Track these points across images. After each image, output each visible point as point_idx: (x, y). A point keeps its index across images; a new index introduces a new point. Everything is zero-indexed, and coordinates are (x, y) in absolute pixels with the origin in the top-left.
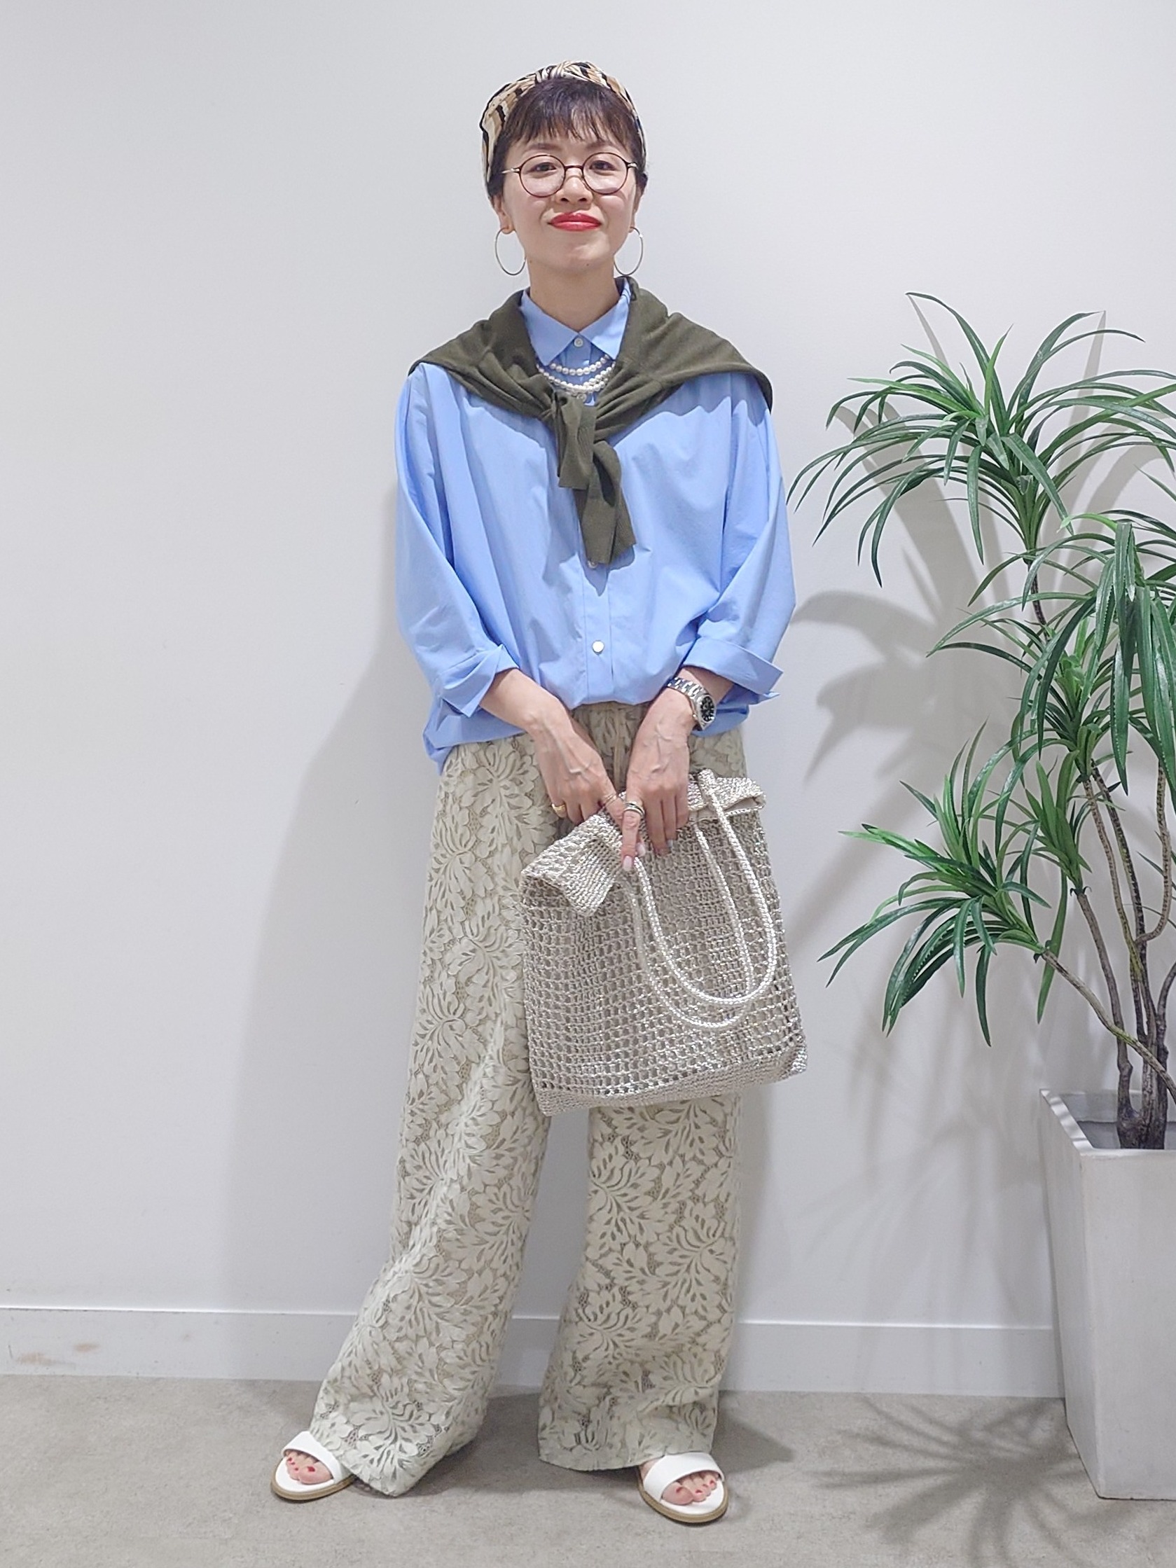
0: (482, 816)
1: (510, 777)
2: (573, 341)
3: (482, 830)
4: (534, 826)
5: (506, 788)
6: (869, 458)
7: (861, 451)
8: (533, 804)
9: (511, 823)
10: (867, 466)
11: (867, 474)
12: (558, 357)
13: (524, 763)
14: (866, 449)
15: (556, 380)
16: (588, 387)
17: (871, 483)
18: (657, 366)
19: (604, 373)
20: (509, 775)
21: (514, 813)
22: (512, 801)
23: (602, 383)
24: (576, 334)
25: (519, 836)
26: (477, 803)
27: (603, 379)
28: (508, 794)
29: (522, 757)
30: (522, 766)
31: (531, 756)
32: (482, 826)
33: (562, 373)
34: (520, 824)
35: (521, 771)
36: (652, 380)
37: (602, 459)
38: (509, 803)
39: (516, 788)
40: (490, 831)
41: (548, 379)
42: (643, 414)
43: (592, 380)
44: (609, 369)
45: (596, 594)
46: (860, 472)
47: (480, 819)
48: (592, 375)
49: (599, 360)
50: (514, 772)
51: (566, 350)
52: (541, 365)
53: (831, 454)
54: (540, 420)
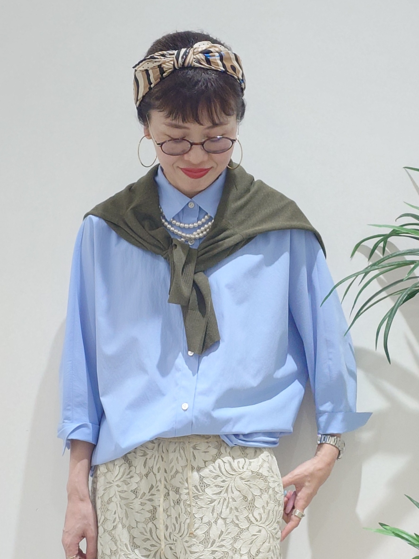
0: (108, 503)
1: (122, 480)
2: (188, 204)
3: (109, 513)
4: (137, 511)
5: (118, 486)
6: (381, 276)
7: (376, 272)
8: (136, 497)
9: (121, 509)
10: (381, 282)
11: (380, 288)
12: (178, 215)
13: (131, 471)
14: (379, 270)
15: (175, 231)
16: (195, 235)
17: (384, 294)
18: (241, 223)
19: (206, 226)
20: (122, 477)
21: (123, 502)
22: (122, 495)
23: (205, 233)
24: (190, 199)
25: (127, 517)
26: (106, 494)
27: (205, 230)
28: (119, 490)
29: (130, 467)
30: (129, 473)
31: (135, 467)
32: (108, 510)
33: (179, 227)
34: (127, 509)
35: (129, 476)
36: (236, 233)
37: (199, 285)
38: (120, 497)
39: (125, 486)
40: (113, 513)
41: (170, 230)
42: (228, 255)
43: (199, 231)
44: (210, 223)
45: (192, 375)
46: (375, 287)
47: (107, 505)
48: (199, 227)
49: (204, 217)
50: (125, 476)
51: (183, 209)
52: (166, 221)
53: (354, 275)
54: (162, 256)
